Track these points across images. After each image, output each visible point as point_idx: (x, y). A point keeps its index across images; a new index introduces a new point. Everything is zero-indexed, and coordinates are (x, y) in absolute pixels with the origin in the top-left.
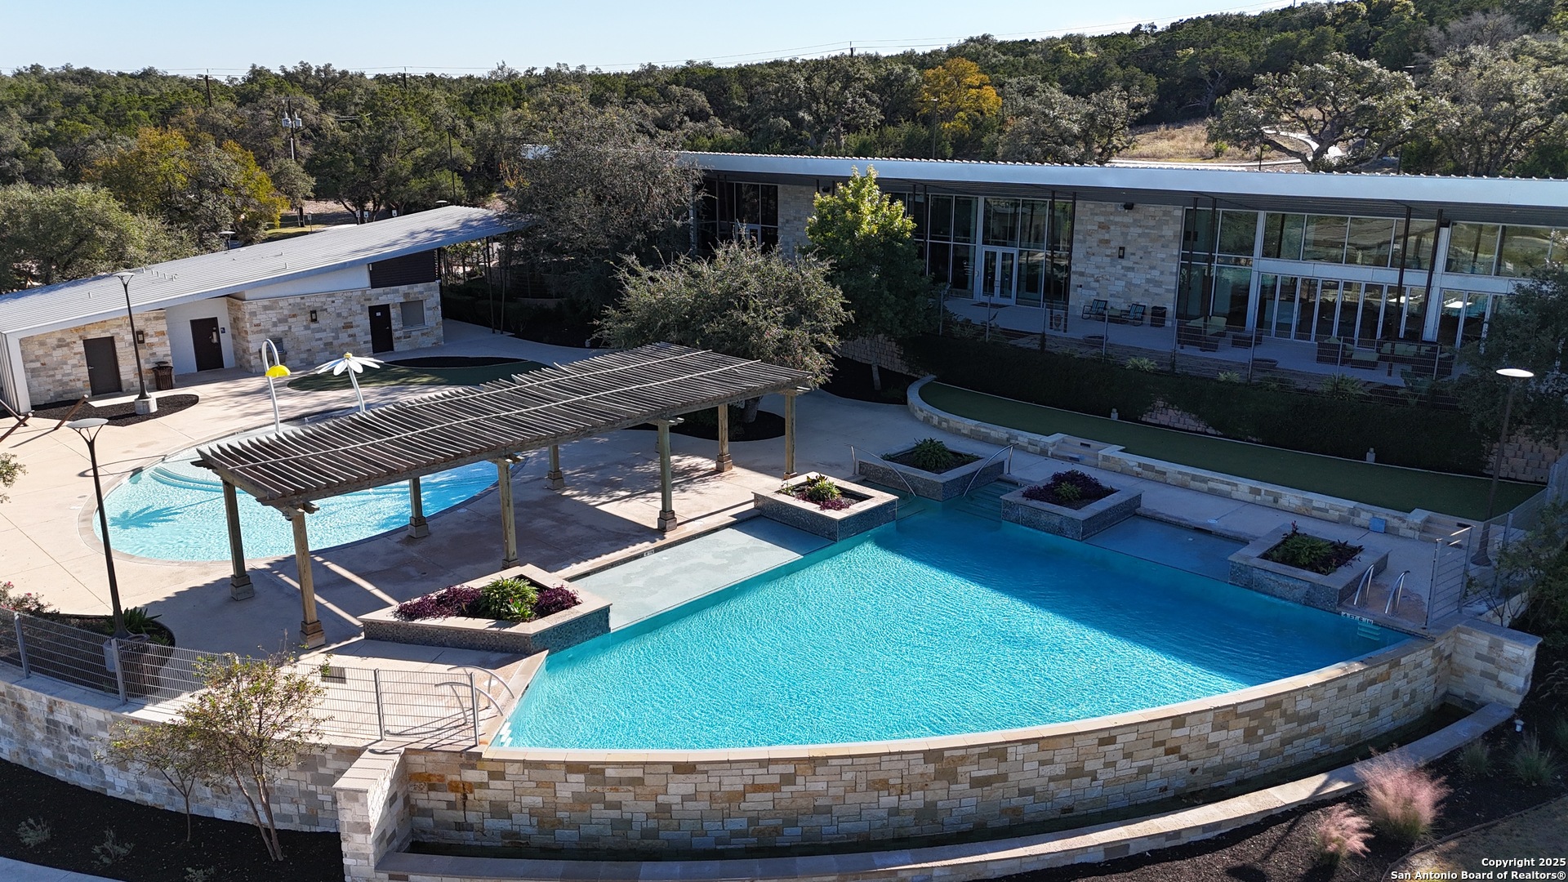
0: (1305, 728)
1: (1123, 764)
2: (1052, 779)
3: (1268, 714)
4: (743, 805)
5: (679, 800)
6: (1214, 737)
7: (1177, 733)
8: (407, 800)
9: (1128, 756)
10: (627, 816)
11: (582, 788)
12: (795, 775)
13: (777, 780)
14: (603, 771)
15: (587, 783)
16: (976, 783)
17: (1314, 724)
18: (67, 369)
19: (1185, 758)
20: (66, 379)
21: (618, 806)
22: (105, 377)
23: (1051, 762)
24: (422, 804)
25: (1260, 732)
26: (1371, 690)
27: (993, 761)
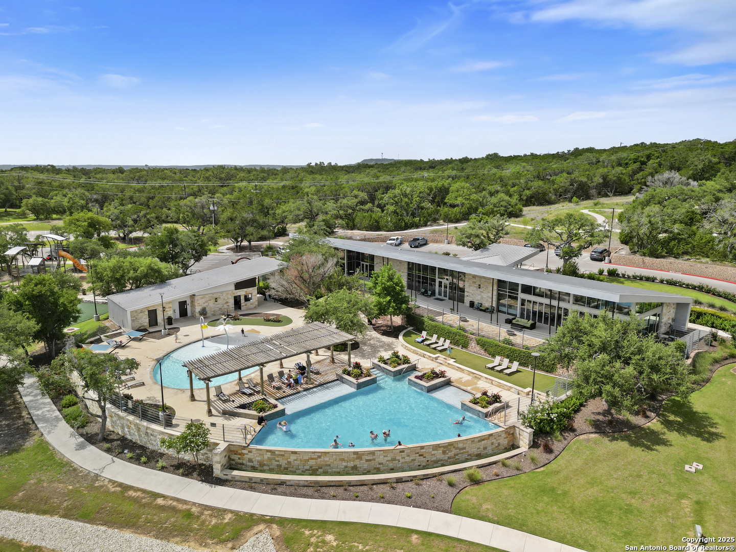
0: (462, 451)
1: (407, 458)
2: (387, 461)
3: (449, 447)
4: (308, 463)
5: (293, 460)
6: (433, 452)
7: (422, 451)
8: (229, 457)
9: (408, 456)
10: (280, 464)
11: (270, 456)
12: (321, 456)
13: (317, 457)
14: (275, 452)
15: (271, 455)
16: (367, 461)
17: (464, 451)
18: (143, 319)
19: (425, 457)
20: (142, 322)
21: (278, 461)
22: (153, 321)
23: (387, 456)
24: (232, 458)
25: (447, 452)
26: (483, 442)
27: (371, 455)
